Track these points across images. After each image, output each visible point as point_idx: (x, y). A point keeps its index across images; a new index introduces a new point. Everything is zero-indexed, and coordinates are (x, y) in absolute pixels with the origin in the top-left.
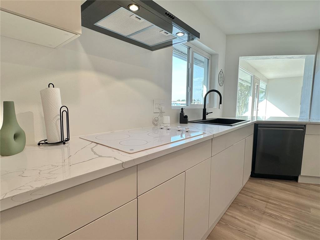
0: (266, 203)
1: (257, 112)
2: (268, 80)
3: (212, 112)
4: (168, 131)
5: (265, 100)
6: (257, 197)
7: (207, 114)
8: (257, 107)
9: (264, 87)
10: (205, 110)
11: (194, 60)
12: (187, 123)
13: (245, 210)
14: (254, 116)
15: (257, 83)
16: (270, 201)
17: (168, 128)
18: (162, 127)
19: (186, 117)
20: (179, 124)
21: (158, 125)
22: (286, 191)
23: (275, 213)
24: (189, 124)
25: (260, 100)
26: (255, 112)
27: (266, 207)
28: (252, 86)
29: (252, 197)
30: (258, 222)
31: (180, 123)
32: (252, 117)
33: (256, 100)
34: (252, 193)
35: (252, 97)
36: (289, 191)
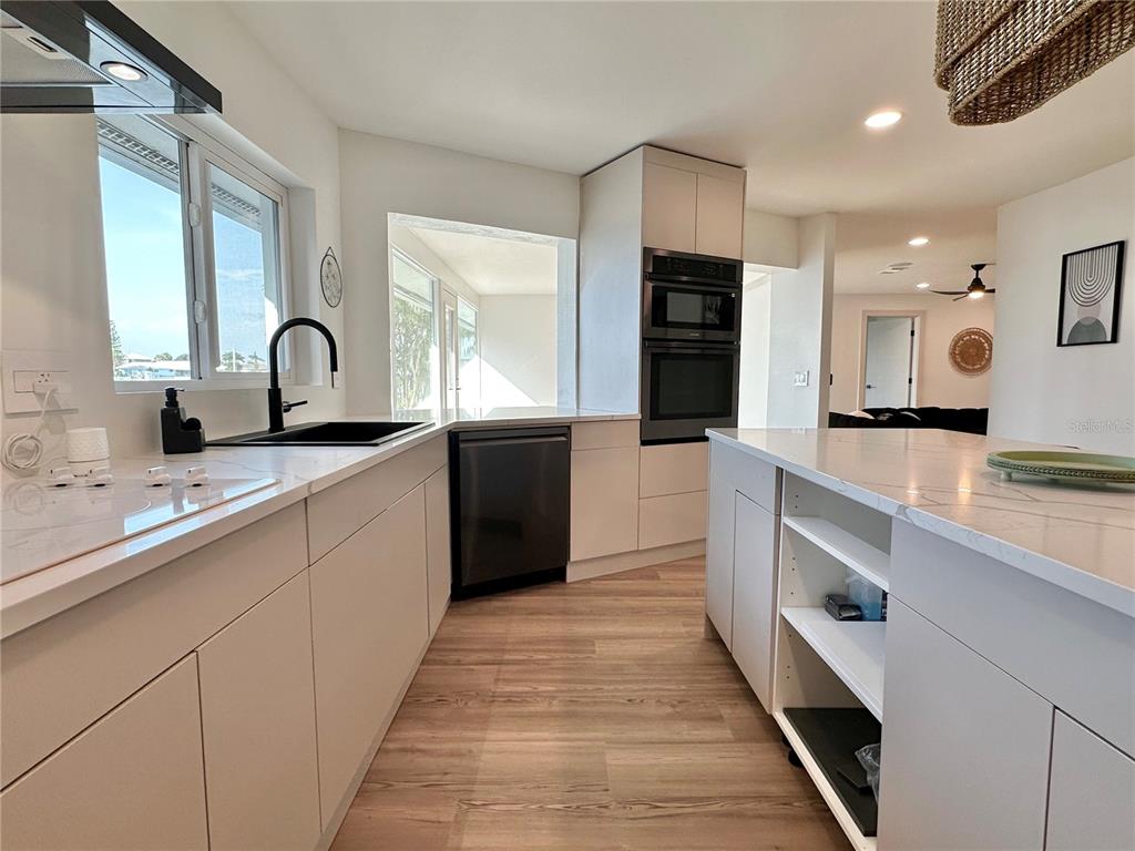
0: (496, 667)
1: (457, 394)
2: (479, 299)
3: (306, 402)
4: (100, 492)
5: (477, 357)
6: (474, 657)
7: (286, 411)
8: (457, 379)
9: (471, 320)
10: (275, 394)
11: (214, 196)
12: (199, 450)
13: (442, 712)
14: (448, 407)
15: (450, 305)
16: (507, 657)
17: (100, 479)
18: (61, 479)
19: (194, 424)
20: (162, 456)
21: (40, 473)
22: (542, 614)
23: (520, 689)
24: (209, 453)
25: (461, 357)
26: (451, 395)
27: (497, 680)
28: (437, 313)
29: (458, 663)
30: (477, 734)
31: (167, 451)
32: (445, 413)
33: (452, 357)
34: (456, 650)
35: (438, 349)
36: (549, 614)
